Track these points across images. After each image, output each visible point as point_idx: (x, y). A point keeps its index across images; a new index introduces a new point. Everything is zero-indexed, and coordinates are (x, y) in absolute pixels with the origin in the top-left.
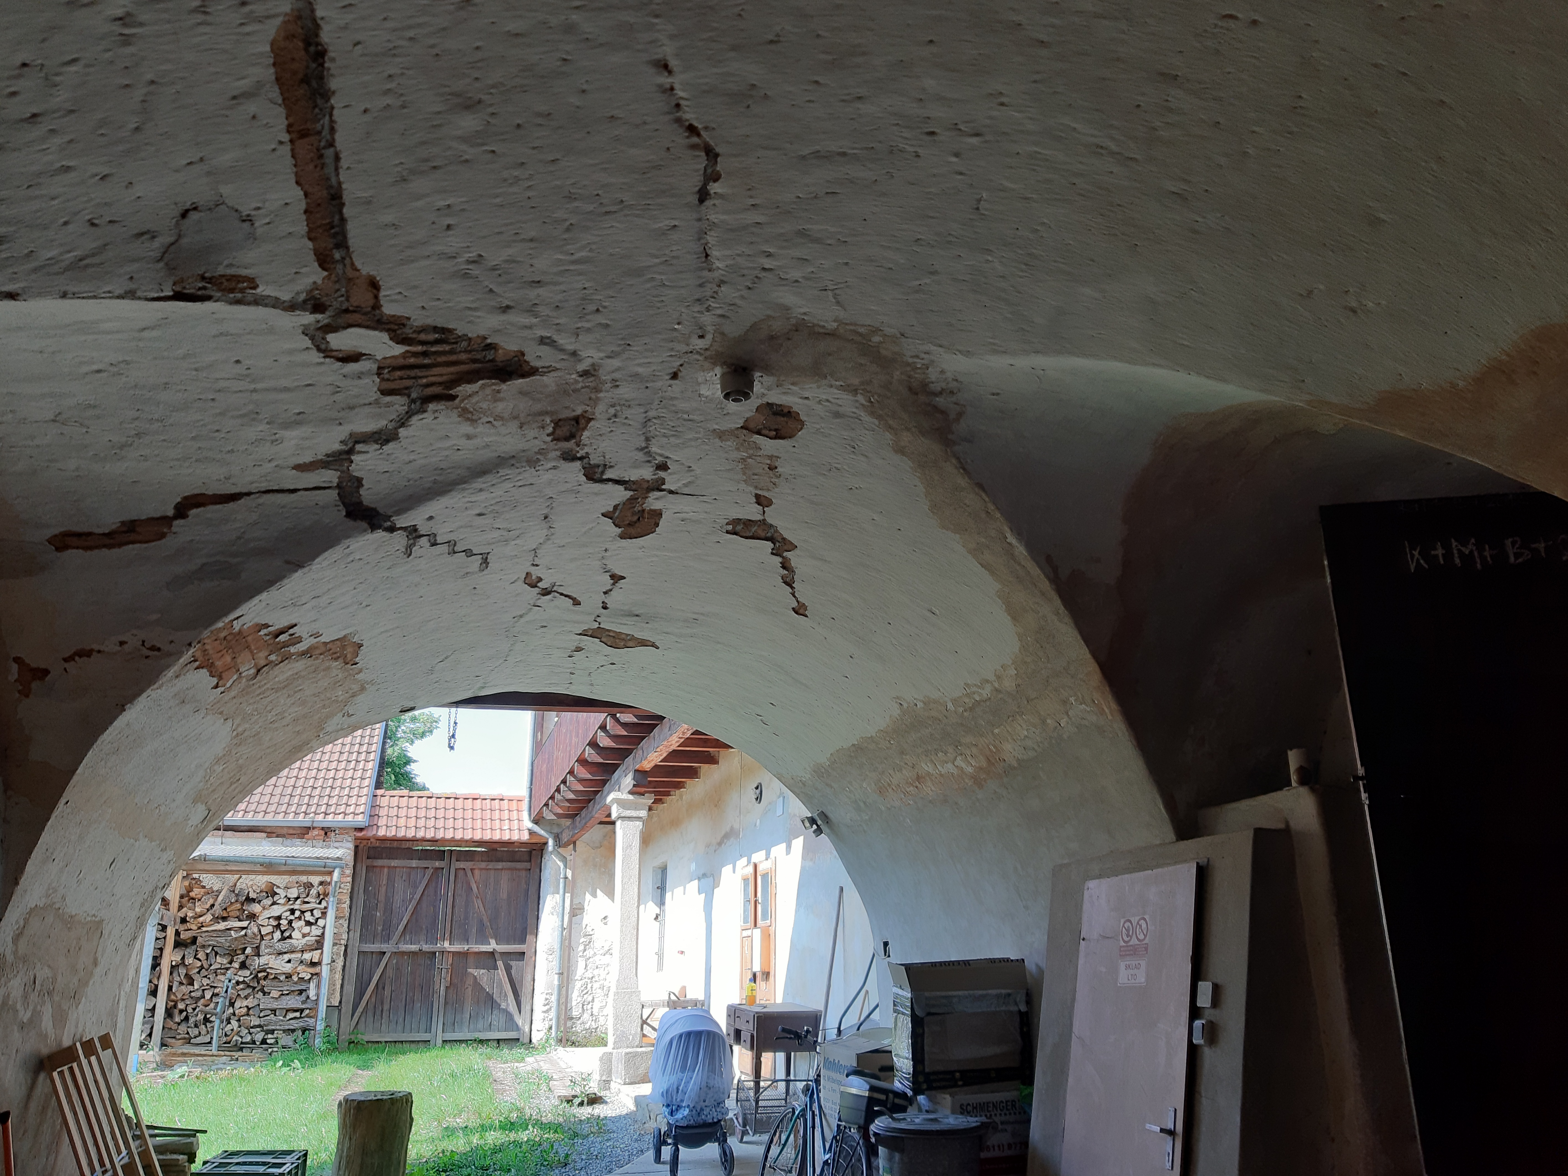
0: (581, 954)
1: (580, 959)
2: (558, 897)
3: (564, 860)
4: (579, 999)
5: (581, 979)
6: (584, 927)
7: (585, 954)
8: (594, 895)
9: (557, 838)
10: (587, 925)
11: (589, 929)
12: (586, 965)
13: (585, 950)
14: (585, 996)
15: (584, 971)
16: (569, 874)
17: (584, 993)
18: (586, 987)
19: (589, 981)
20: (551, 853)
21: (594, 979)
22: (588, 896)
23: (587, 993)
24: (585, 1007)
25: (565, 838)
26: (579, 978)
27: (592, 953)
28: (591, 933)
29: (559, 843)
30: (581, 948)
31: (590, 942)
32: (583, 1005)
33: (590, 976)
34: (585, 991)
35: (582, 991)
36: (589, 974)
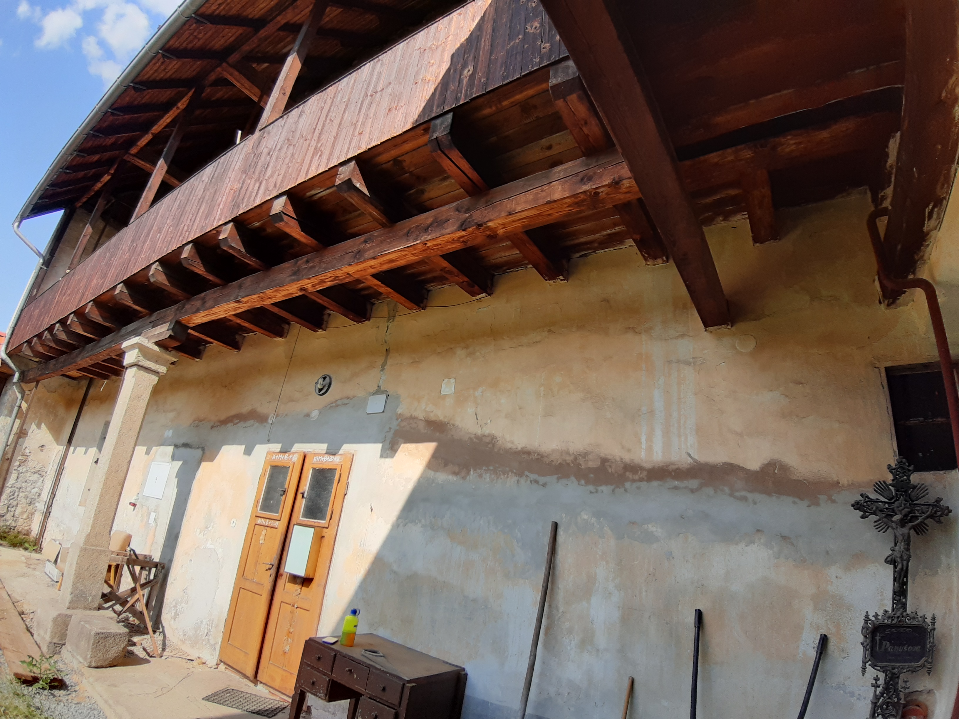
0: (16, 468)
1: (14, 471)
2: (10, 420)
3: (23, 393)
4: (6, 502)
5: (11, 487)
6: (24, 448)
7: (19, 469)
8: (39, 426)
9: (23, 375)
10: (26, 448)
11: (27, 451)
12: (18, 478)
13: (19, 466)
14: (11, 501)
15: (15, 482)
16: (24, 406)
17: (11, 498)
18: (14, 495)
19: (17, 490)
20: (14, 384)
21: (21, 490)
22: (34, 426)
23: (13, 499)
24: (9, 509)
25: (31, 375)
26: (10, 486)
27: (25, 469)
28: (28, 454)
29: (23, 378)
30: (17, 463)
31: (25, 461)
32: (8, 507)
33: (19, 486)
34: (12, 497)
35: (10, 496)
36: (18, 485)
